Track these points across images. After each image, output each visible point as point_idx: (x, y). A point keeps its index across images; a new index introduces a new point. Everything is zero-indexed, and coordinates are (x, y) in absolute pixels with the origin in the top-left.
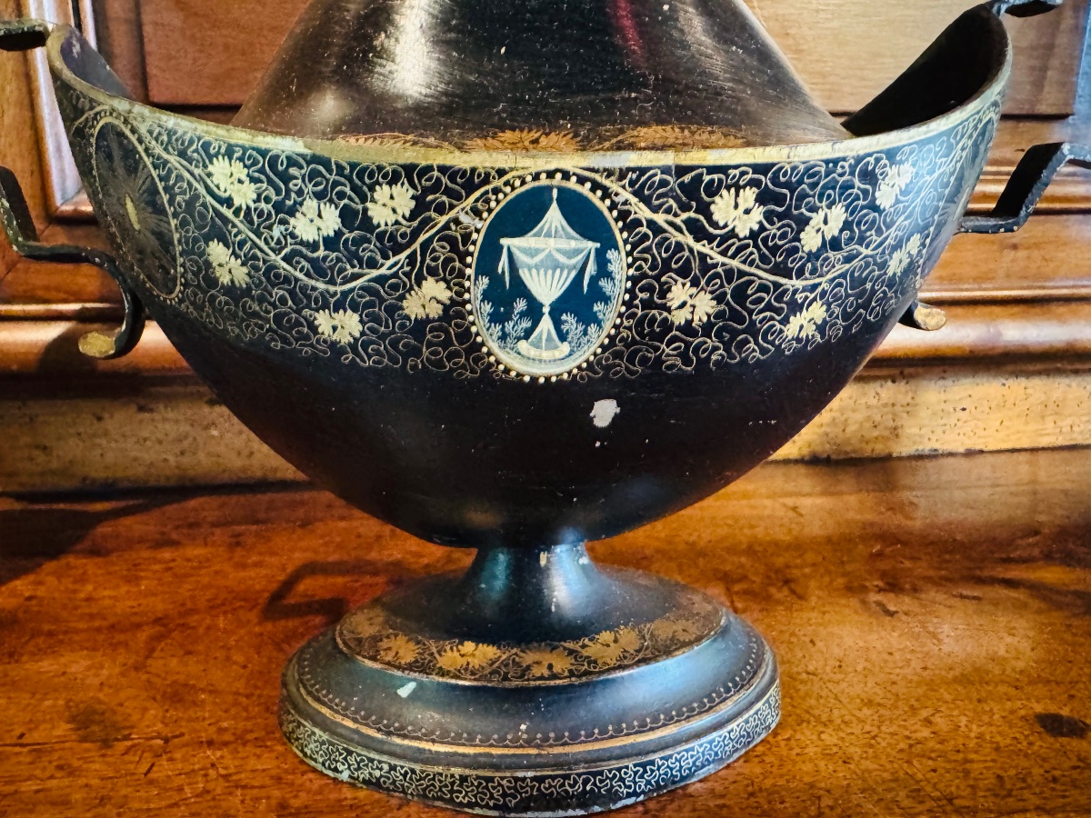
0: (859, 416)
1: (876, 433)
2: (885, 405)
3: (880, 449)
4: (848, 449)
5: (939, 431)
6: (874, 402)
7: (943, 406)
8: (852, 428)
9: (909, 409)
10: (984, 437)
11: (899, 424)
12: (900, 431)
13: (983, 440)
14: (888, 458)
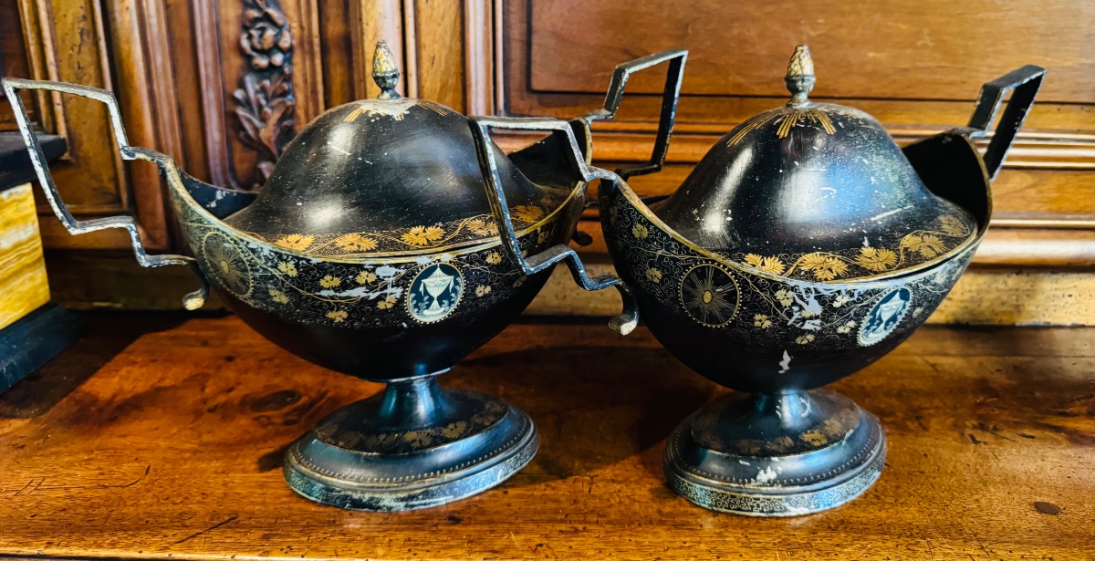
0: (992, 296)
1: (1004, 308)
2: (1011, 290)
3: (1006, 320)
4: (981, 318)
5: (1052, 309)
6: (1002, 287)
7: (1054, 292)
8: (985, 305)
9: (1028, 293)
10: (1085, 315)
11: (1020, 303)
12: (1021, 308)
13: (1084, 318)
14: (1013, 327)
